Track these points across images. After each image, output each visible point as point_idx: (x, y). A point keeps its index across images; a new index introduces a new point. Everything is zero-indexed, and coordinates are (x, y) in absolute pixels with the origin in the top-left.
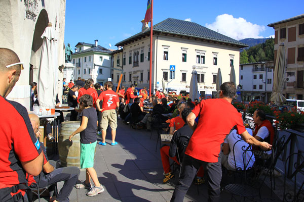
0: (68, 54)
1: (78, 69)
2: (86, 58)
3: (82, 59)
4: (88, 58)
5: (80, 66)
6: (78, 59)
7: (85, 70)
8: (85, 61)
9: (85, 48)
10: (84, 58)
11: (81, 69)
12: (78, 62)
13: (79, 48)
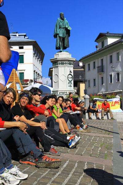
0: (61, 35)
1: (100, 77)
2: (111, 56)
3: (106, 59)
4: (114, 55)
5: (103, 71)
6: (100, 60)
7: (111, 76)
8: (111, 62)
9: (111, 41)
10: (108, 57)
11: (104, 76)
12: (100, 65)
13: (101, 43)
